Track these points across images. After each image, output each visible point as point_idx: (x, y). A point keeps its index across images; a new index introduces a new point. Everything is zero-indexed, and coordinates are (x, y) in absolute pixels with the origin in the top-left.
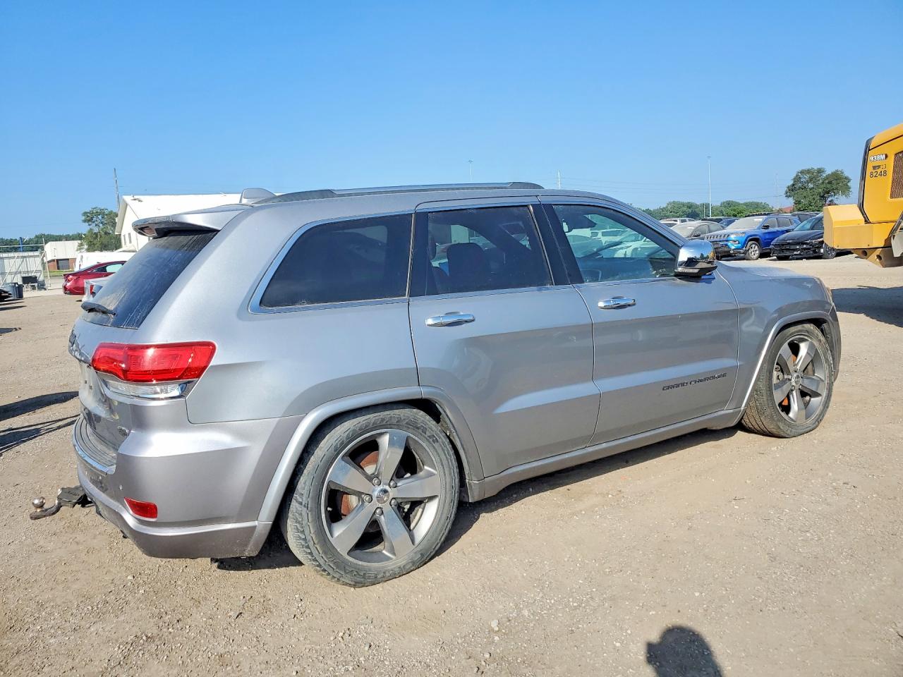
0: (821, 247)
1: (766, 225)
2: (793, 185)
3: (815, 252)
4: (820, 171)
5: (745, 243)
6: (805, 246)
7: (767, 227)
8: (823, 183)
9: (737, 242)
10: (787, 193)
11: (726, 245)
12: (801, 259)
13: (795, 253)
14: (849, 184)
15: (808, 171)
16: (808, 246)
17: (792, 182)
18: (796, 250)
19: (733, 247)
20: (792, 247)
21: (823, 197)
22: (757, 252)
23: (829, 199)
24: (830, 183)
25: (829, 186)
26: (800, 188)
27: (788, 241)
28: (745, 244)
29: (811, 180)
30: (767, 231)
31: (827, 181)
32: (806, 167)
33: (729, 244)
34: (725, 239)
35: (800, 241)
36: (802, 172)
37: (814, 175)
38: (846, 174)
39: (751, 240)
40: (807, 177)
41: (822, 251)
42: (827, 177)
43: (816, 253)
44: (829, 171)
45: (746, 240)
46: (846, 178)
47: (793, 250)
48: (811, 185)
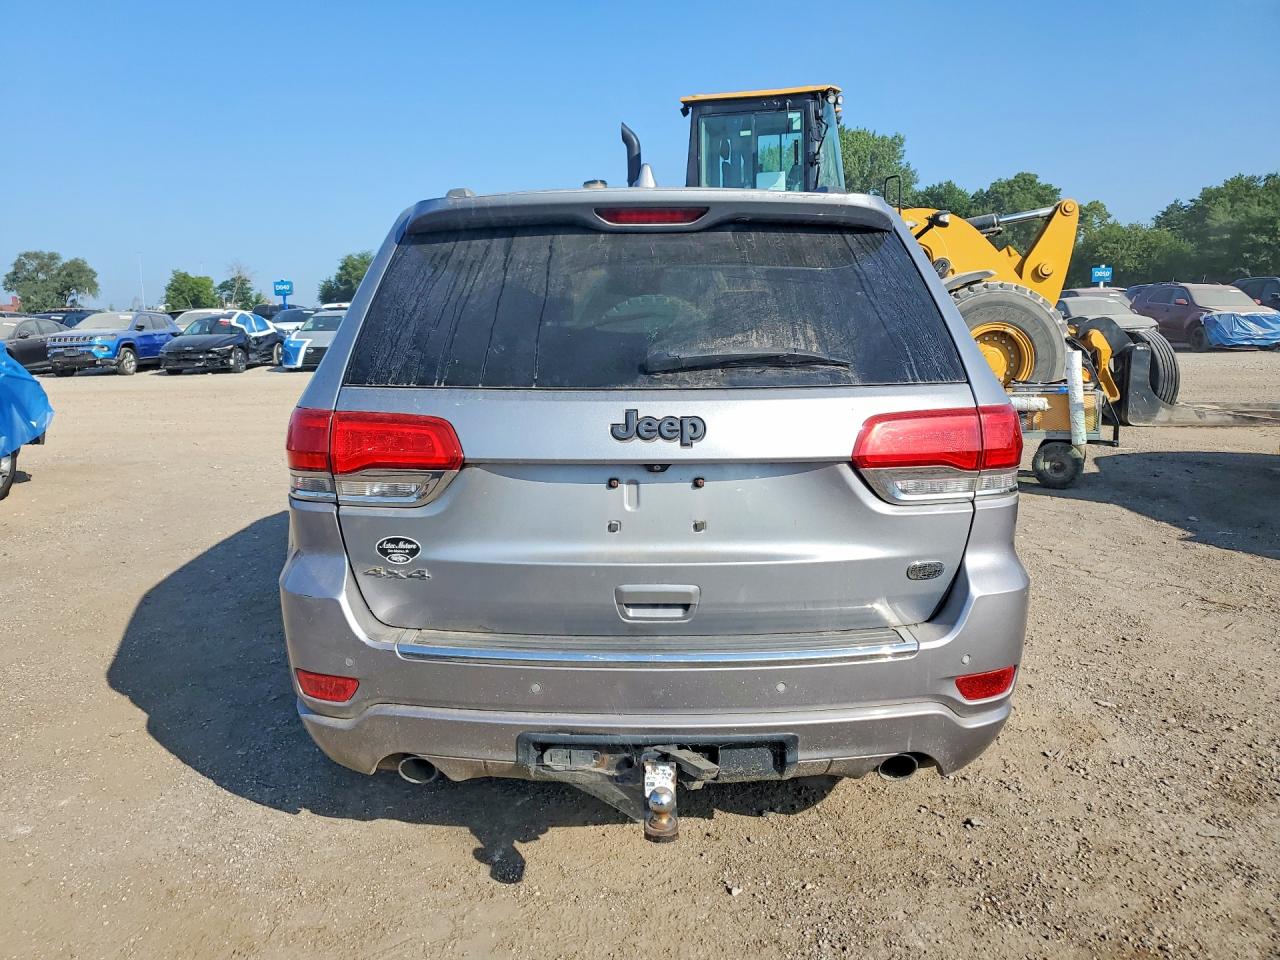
0: (230, 357)
1: (139, 324)
2: (15, 273)
3: (222, 362)
4: (53, 257)
5: (117, 350)
6: (210, 355)
7: (141, 328)
8: (59, 274)
9: (106, 349)
10: (5, 284)
11: (90, 352)
12: (205, 372)
13: (197, 364)
14: (95, 280)
15: (36, 256)
16: (215, 356)
17: (12, 269)
18: (200, 360)
19: (101, 356)
20: (194, 356)
21: (61, 294)
22: (133, 363)
23: (71, 298)
24: (69, 275)
25: (68, 279)
26: (26, 278)
27: (187, 349)
28: (116, 353)
29: (41, 268)
30: (141, 333)
31: (64, 273)
32: (32, 249)
33: (94, 350)
34: (86, 343)
35: (206, 348)
36: (27, 255)
37: (46, 261)
38: (90, 265)
39: (124, 346)
40: (34, 264)
41: (232, 362)
42: (65, 267)
43: (225, 364)
44: (66, 258)
45: (118, 346)
46: (91, 271)
47: (194, 360)
48: (41, 276)
